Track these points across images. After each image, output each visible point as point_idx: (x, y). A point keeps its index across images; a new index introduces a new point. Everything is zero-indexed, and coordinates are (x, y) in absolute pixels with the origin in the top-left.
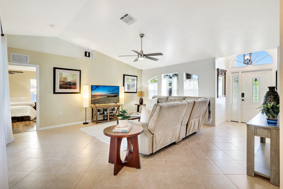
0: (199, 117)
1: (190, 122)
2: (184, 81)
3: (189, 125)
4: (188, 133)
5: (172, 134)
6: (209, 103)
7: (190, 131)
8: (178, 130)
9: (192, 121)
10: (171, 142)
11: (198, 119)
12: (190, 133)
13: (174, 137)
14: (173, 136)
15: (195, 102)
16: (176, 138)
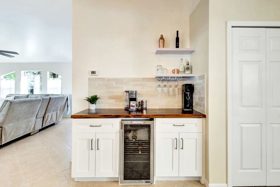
0: (57, 110)
1: (47, 115)
2: (48, 80)
3: (45, 118)
4: (45, 125)
5: (25, 126)
6: (67, 99)
7: (47, 123)
8: (33, 122)
9: (49, 114)
10: (24, 134)
11: (56, 112)
12: (48, 124)
13: (28, 129)
14: (27, 127)
15: (50, 98)
16: (30, 130)
